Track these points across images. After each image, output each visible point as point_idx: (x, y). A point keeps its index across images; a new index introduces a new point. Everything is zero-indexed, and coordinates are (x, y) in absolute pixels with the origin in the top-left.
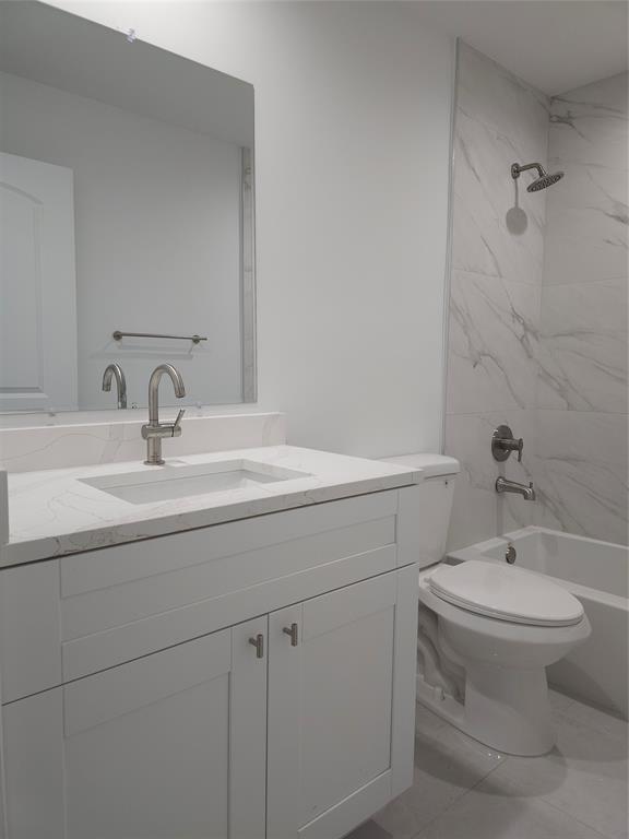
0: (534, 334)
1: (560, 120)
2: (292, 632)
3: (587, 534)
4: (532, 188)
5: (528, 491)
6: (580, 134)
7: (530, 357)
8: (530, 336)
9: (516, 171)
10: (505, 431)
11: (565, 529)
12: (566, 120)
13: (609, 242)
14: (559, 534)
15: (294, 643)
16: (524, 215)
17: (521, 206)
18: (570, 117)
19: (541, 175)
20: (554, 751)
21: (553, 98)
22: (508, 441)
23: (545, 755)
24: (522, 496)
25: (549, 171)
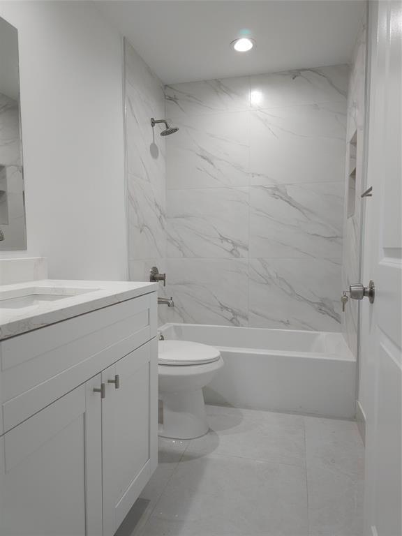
0: (164, 216)
1: (171, 99)
2: (116, 381)
3: (196, 323)
4: (163, 134)
5: (170, 302)
6: (181, 108)
7: (163, 228)
8: (162, 216)
9: (153, 123)
10: (155, 270)
11: (185, 322)
12: (173, 99)
13: (199, 169)
14: (183, 325)
15: (117, 387)
16: (157, 148)
17: (156, 143)
18: (176, 99)
19: (167, 127)
20: (210, 431)
21: (166, 86)
22: (157, 276)
23: (206, 434)
24: (167, 305)
25: (172, 126)
